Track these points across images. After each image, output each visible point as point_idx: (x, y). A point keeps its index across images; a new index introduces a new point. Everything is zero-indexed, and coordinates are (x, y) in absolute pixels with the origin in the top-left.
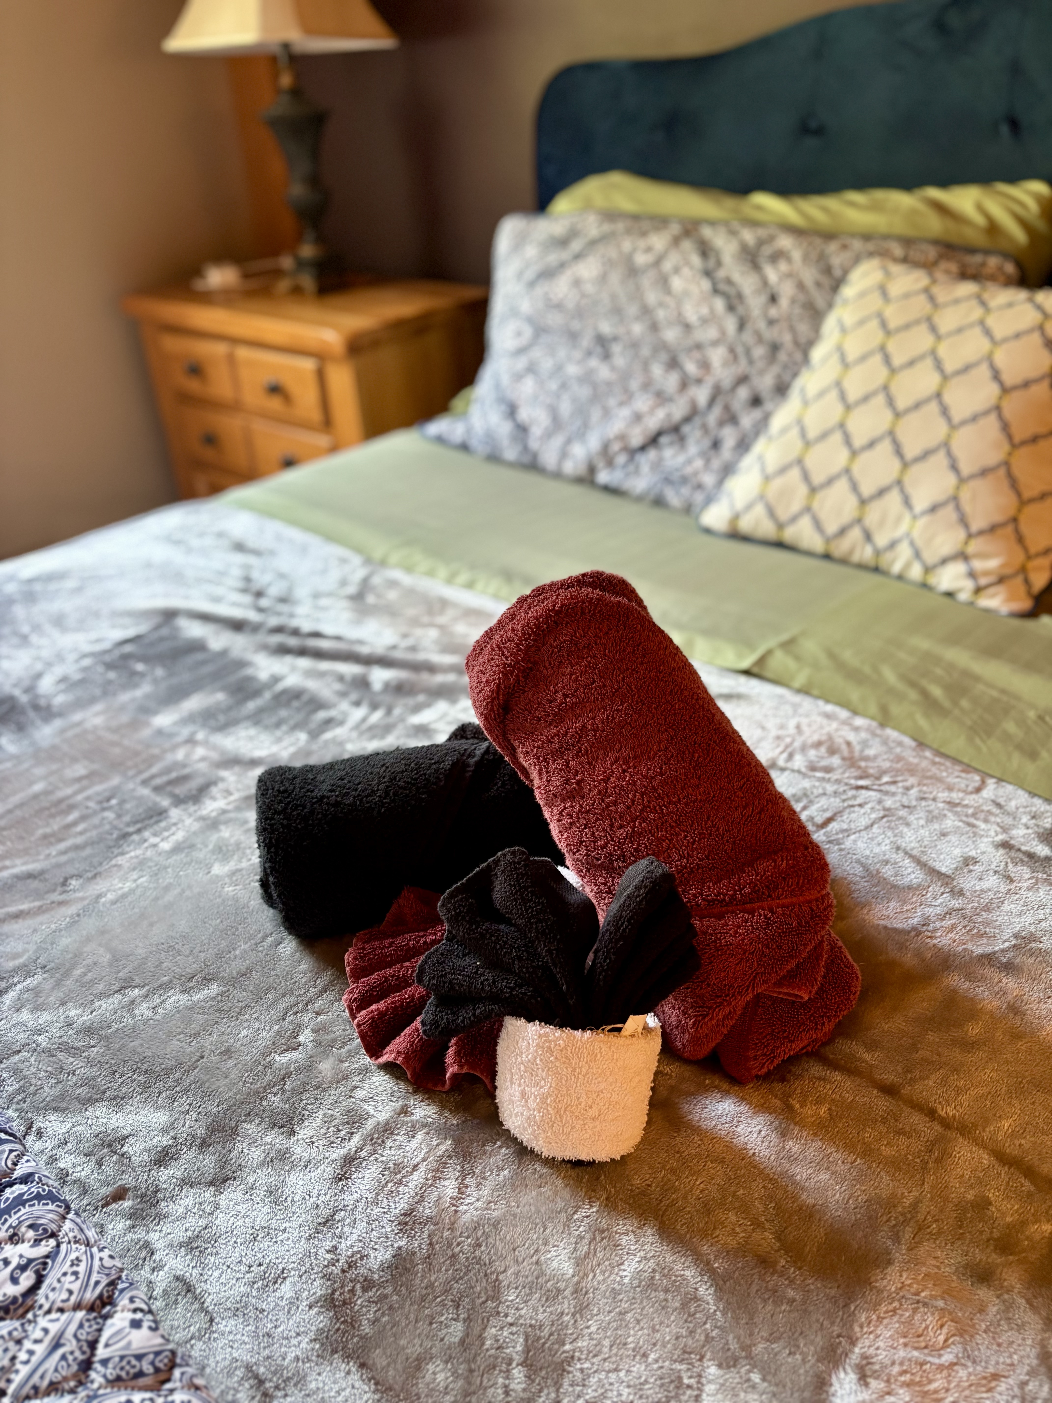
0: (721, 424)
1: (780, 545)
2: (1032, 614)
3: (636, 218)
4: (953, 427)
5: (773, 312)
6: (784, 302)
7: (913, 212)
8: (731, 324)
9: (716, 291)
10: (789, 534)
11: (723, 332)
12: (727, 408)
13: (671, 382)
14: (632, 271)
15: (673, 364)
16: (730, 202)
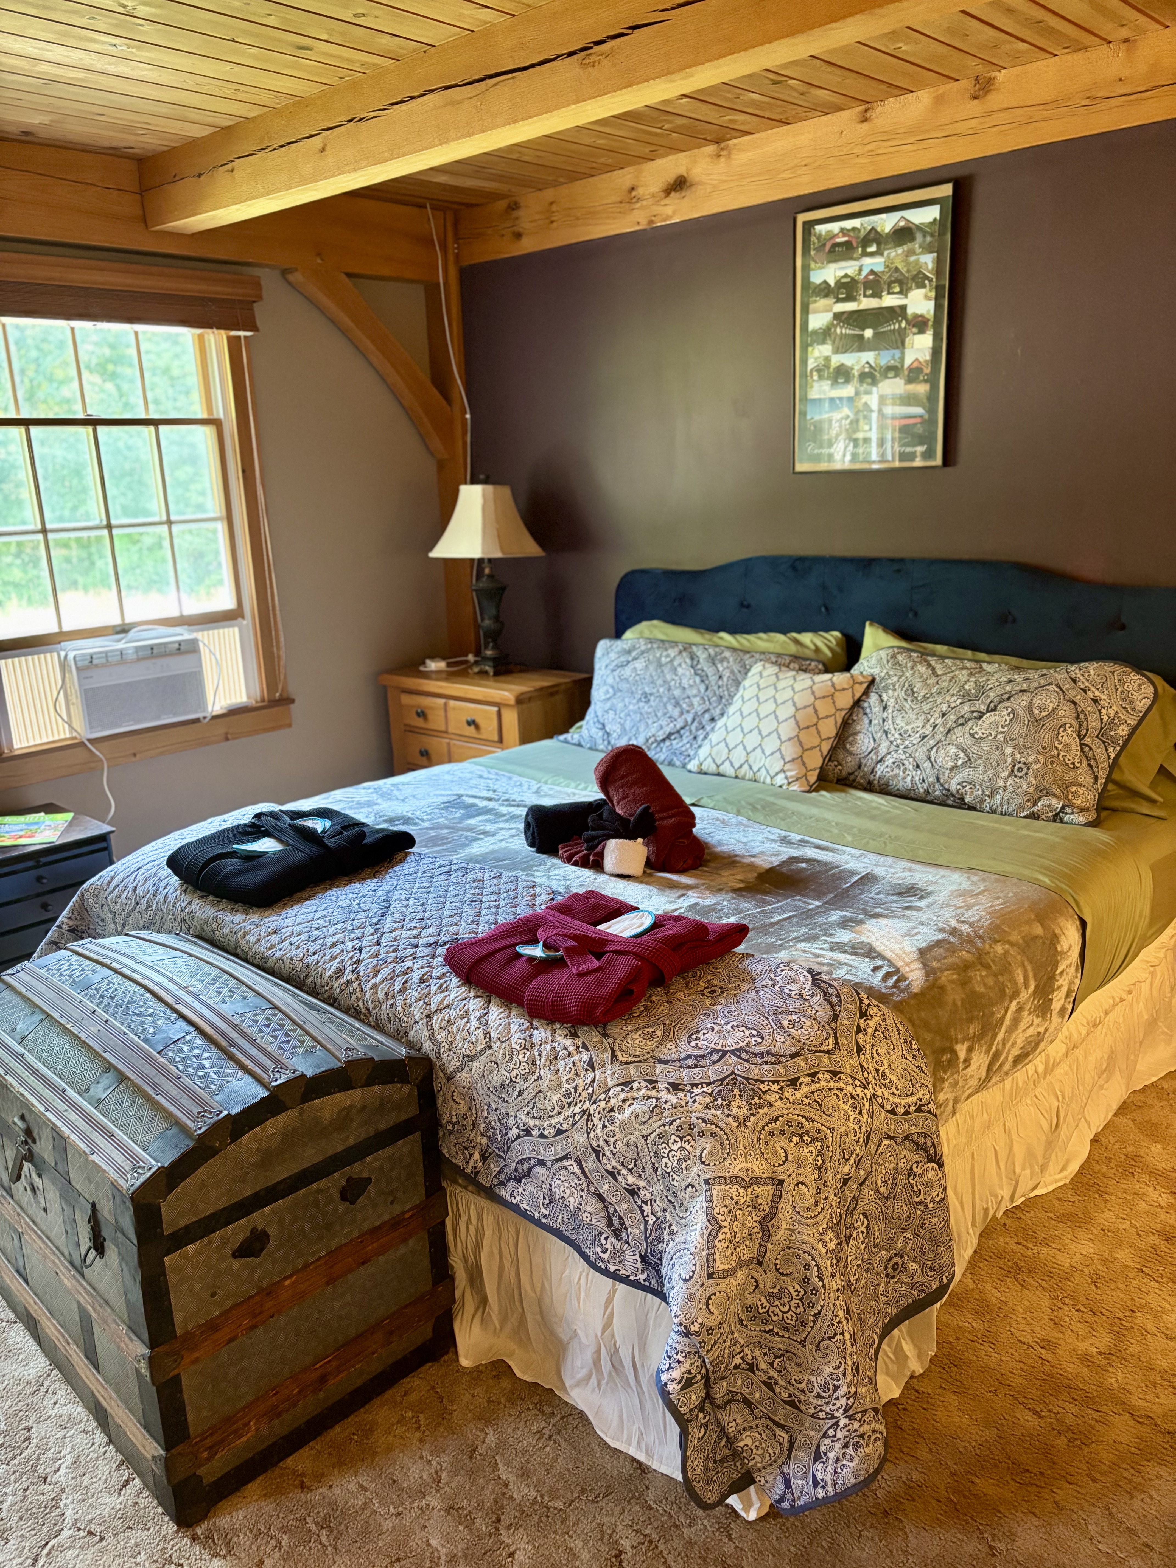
0: (697, 730)
1: (719, 774)
2: (809, 792)
3: (663, 641)
4: (779, 723)
5: (720, 683)
6: (725, 679)
7: (785, 642)
8: (702, 688)
9: (696, 674)
10: (722, 769)
11: (699, 691)
12: (700, 723)
13: (676, 712)
14: (660, 665)
15: (677, 704)
16: (708, 636)
